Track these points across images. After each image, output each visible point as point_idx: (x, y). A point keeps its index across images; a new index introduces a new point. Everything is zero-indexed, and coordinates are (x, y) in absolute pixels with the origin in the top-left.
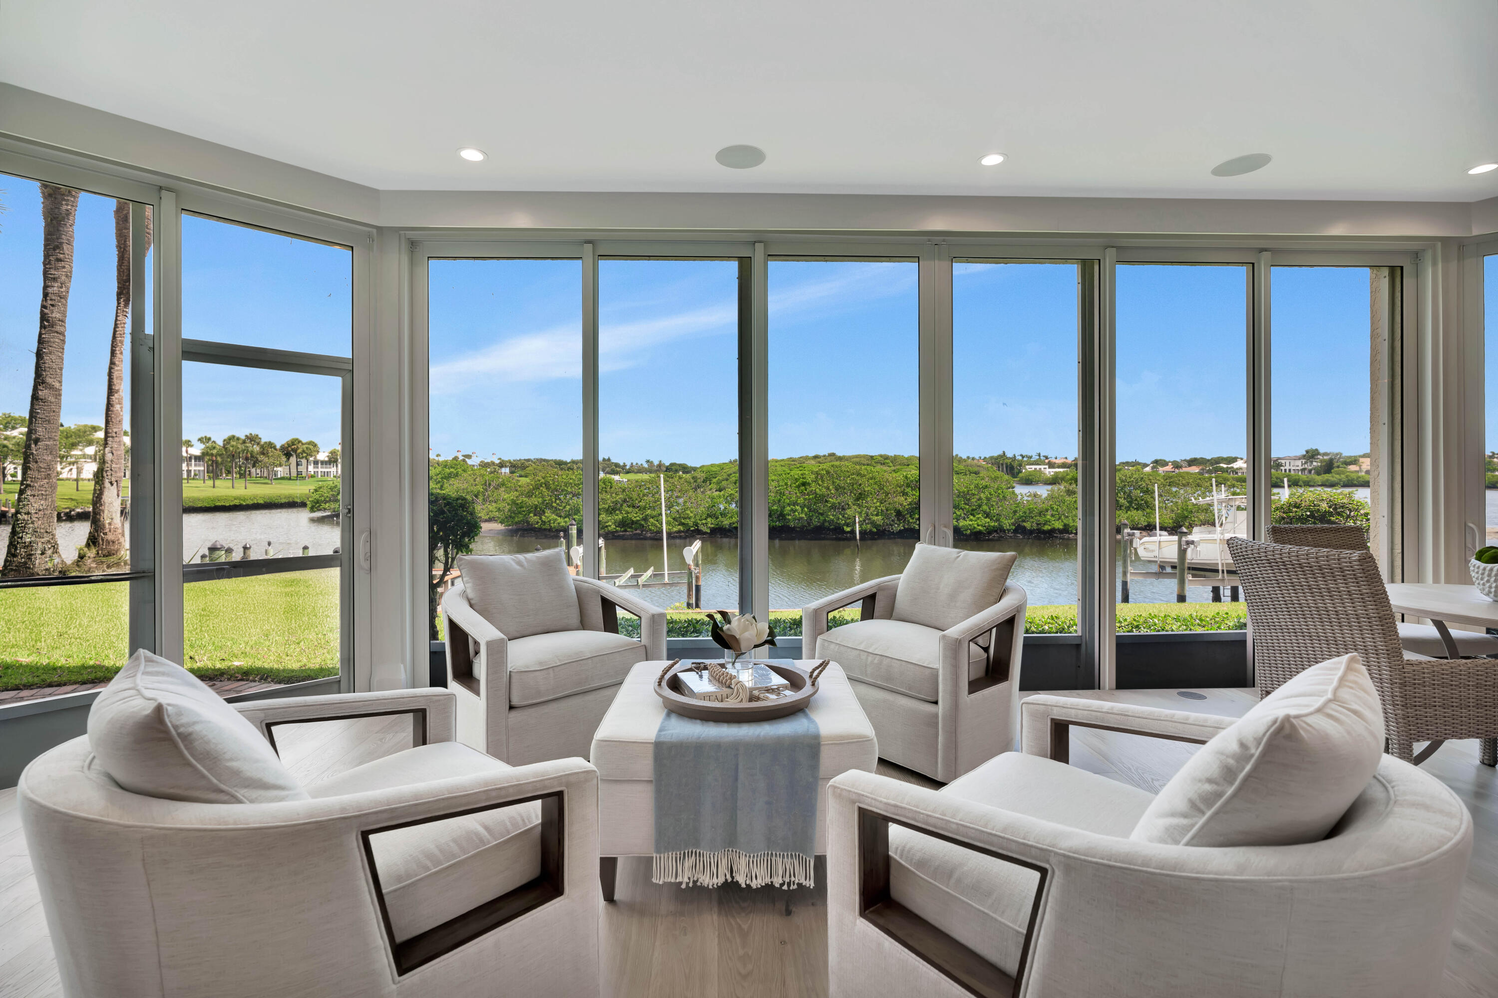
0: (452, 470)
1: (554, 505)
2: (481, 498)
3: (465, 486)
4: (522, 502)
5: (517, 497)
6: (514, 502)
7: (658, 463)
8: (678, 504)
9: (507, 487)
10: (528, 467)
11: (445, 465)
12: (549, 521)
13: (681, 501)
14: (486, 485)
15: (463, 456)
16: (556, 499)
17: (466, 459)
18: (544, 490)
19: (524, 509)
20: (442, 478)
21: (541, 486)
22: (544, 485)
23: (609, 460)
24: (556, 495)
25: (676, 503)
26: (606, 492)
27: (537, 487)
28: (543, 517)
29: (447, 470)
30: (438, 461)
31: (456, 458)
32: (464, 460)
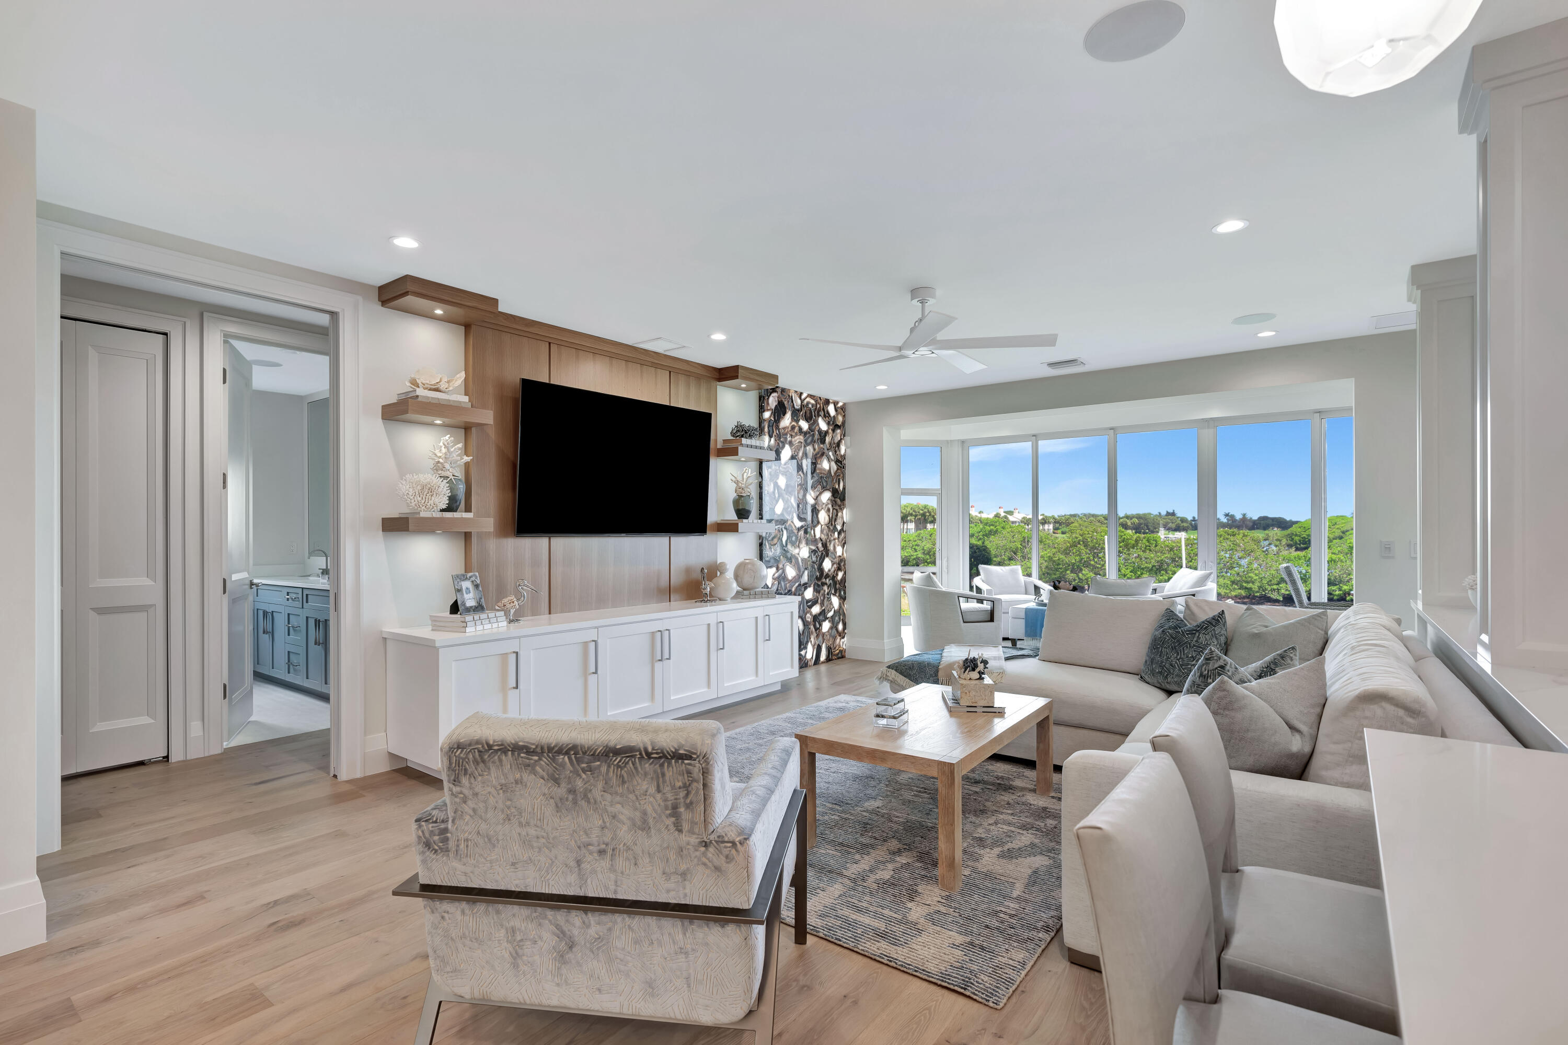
0: (992, 527)
1: (1092, 563)
2: (1019, 554)
3: (1004, 542)
4: (1059, 559)
5: (1054, 554)
6: (1050, 559)
7: (1241, 517)
8: (1240, 566)
9: (1045, 544)
10: (1073, 523)
11: (986, 523)
12: (1087, 579)
13: (1244, 562)
14: (1024, 542)
15: (1005, 512)
16: (1094, 557)
17: (1008, 516)
18: (1082, 547)
19: (1061, 566)
20: (983, 535)
21: (1079, 544)
22: (1081, 543)
23: (1173, 514)
24: (1095, 553)
25: (1237, 564)
26: (1150, 550)
27: (1074, 545)
28: (1080, 575)
29: (988, 528)
30: (981, 518)
31: (997, 516)
32: (1006, 517)
